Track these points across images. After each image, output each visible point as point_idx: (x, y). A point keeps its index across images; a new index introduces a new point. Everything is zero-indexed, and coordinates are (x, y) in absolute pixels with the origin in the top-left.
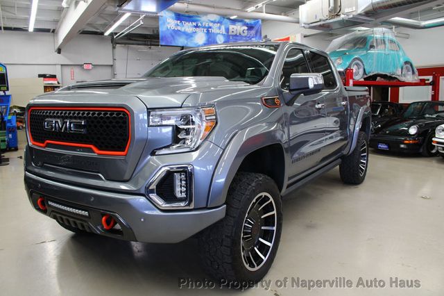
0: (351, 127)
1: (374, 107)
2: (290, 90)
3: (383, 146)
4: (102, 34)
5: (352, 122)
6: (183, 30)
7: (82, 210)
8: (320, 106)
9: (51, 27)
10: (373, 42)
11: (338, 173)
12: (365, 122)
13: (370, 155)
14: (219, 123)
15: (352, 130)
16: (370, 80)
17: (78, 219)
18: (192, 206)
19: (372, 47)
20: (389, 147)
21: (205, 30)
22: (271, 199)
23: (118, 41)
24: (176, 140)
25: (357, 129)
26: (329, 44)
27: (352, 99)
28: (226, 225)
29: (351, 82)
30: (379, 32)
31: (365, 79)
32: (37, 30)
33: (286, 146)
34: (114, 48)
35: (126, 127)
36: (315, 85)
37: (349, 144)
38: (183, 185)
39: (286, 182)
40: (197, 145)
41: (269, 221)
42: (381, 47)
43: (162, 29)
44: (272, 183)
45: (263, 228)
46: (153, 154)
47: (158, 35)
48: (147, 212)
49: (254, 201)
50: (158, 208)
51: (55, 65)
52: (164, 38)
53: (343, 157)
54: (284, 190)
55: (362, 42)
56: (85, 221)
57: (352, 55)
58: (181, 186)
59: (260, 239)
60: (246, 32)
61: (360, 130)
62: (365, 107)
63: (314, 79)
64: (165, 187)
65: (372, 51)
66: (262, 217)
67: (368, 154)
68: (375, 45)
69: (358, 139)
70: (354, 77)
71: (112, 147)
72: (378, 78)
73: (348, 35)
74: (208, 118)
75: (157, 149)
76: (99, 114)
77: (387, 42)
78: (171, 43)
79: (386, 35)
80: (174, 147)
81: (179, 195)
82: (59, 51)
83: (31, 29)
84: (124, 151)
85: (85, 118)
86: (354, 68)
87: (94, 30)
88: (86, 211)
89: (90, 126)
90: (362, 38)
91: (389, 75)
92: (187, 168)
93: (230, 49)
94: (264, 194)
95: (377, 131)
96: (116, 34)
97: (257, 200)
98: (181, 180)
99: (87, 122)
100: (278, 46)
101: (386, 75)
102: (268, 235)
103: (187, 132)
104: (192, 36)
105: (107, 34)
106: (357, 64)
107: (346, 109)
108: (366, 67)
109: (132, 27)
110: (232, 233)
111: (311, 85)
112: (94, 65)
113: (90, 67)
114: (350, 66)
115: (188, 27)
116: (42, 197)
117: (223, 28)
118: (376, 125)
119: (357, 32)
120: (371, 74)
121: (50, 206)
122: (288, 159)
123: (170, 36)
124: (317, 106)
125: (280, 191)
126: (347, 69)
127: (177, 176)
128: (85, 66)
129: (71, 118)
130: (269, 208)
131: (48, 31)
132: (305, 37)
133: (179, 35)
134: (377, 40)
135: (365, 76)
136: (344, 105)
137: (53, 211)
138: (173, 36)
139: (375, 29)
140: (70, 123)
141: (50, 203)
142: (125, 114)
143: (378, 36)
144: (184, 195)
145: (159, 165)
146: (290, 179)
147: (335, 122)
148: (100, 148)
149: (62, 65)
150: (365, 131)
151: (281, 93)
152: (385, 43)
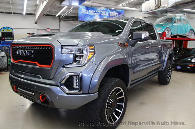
0: (164, 58)
1: (175, 50)
2: (133, 39)
3: (179, 68)
4: (55, 16)
5: (164, 55)
6: (89, 14)
7: (32, 92)
8: (148, 47)
9: (33, 13)
10: (175, 20)
11: (157, 79)
12: (170, 56)
13: (172, 71)
14: (96, 53)
15: (164, 60)
16: (174, 37)
17: (30, 96)
18: (81, 93)
19: (175, 22)
20: (182, 68)
21: (99, 14)
22: (122, 90)
23: (61, 19)
24: (75, 61)
25: (166, 59)
26: (155, 21)
27: (164, 45)
28: (99, 102)
29: (165, 38)
30: (178, 16)
31: (171, 37)
32: (27, 14)
33: (130, 66)
34: (60, 22)
35: (51, 54)
36: (145, 37)
37: (163, 66)
38: (77, 82)
39: (130, 83)
40: (85, 63)
41: (121, 101)
42: (179, 23)
43: (80, 13)
44: (123, 83)
45: (118, 104)
46: (64, 67)
47: (78, 16)
48: (60, 94)
49: (113, 91)
50: (65, 93)
51: (34, 29)
52: (81, 17)
53: (159, 72)
54: (129, 86)
55: (170, 20)
56: (33, 97)
57: (166, 26)
58: (77, 83)
59: (116, 109)
60: (117, 15)
61: (168, 60)
62: (171, 49)
63: (144, 34)
64: (69, 83)
65: (175, 24)
66: (118, 99)
67: (171, 71)
68: (176, 21)
69: (167, 64)
70: (166, 36)
71: (45, 63)
72: (178, 37)
73: (164, 17)
74: (90, 51)
75: (65, 65)
76: (42, 48)
77: (182, 20)
78: (83, 20)
79: (182, 17)
80: (74, 64)
81: (75, 87)
82: (36, 23)
83: (24, 14)
84: (50, 65)
85: (34, 49)
86: (167, 32)
87: (51, 14)
88: (33, 92)
89: (36, 53)
90: (170, 18)
91: (183, 35)
92: (79, 74)
93: (106, 21)
94: (118, 88)
95: (176, 60)
96: (61, 16)
97: (115, 90)
98: (77, 80)
99: (34, 51)
100: (129, 19)
101: (182, 35)
102: (120, 107)
103: (80, 57)
104: (93, 17)
105: (57, 16)
106: (168, 30)
107: (161, 50)
108: (172, 32)
109: (68, 13)
110: (101, 106)
111: (143, 37)
112: (51, 29)
113: (49, 30)
114: (164, 31)
115: (91, 13)
116: (16, 86)
117: (107, 13)
118: (176, 58)
119: (168, 16)
120: (174, 35)
121: (19, 90)
122: (131, 72)
123: (83, 16)
124: (146, 48)
125: (127, 87)
126: (163, 32)
127: (75, 78)
128: (47, 30)
129: (28, 49)
130: (121, 94)
131: (32, 14)
132: (144, 18)
133: (87, 16)
134: (177, 19)
135: (172, 36)
136: (160, 48)
137: (20, 92)
138: (84, 17)
139: (177, 14)
140: (27, 52)
141: (19, 88)
142: (51, 48)
143: (178, 18)
144: (78, 87)
145: (66, 72)
146: (132, 81)
147: (156, 56)
148: (40, 64)
149: (37, 29)
150: (170, 60)
151: (128, 40)
152: (181, 21)
